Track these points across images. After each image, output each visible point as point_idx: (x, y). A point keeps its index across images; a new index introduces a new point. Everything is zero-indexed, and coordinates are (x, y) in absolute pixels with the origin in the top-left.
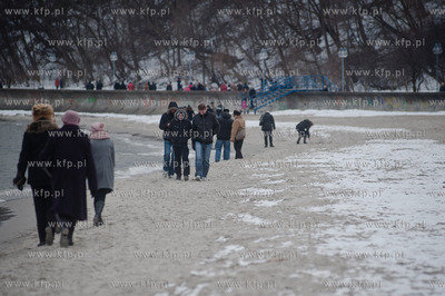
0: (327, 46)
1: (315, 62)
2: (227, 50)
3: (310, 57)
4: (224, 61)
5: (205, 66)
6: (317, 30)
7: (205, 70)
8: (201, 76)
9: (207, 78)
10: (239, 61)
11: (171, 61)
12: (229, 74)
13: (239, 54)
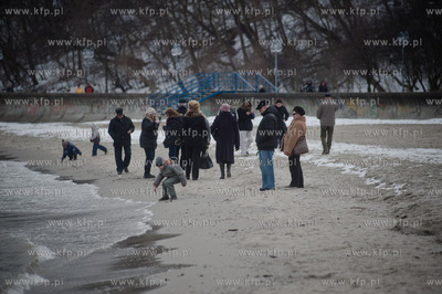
0: (243, 47)
1: (231, 64)
2: (132, 53)
3: (225, 59)
4: (129, 64)
5: (108, 70)
6: (230, 31)
7: (108, 74)
8: (104, 80)
9: (110, 82)
10: (145, 64)
11: (71, 64)
12: (135, 78)
13: (145, 57)
